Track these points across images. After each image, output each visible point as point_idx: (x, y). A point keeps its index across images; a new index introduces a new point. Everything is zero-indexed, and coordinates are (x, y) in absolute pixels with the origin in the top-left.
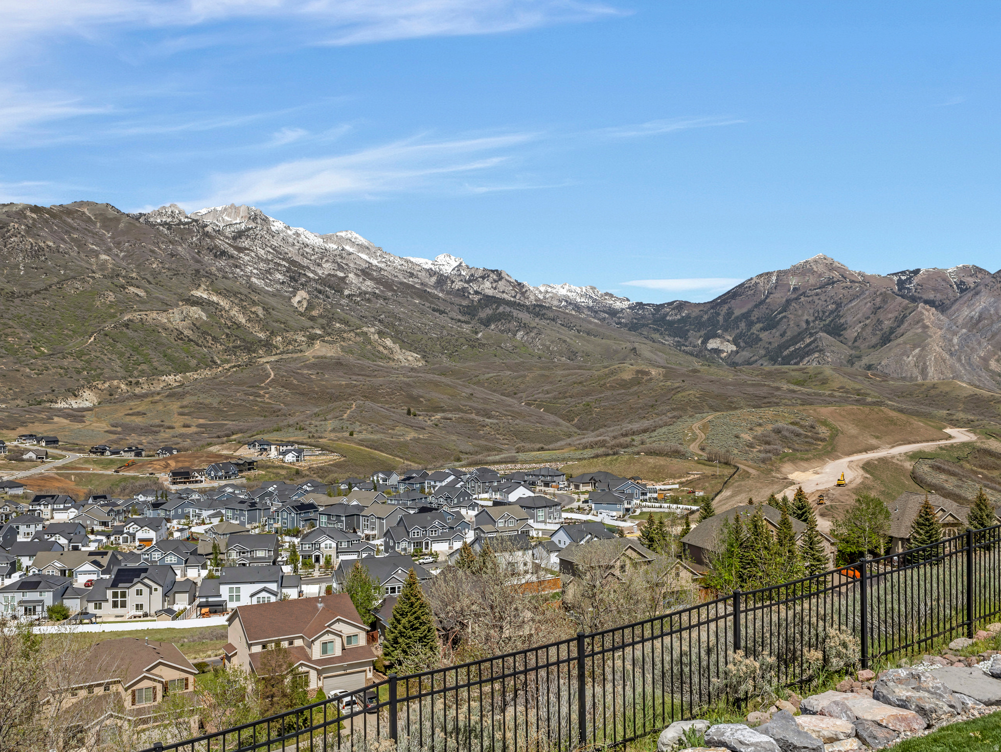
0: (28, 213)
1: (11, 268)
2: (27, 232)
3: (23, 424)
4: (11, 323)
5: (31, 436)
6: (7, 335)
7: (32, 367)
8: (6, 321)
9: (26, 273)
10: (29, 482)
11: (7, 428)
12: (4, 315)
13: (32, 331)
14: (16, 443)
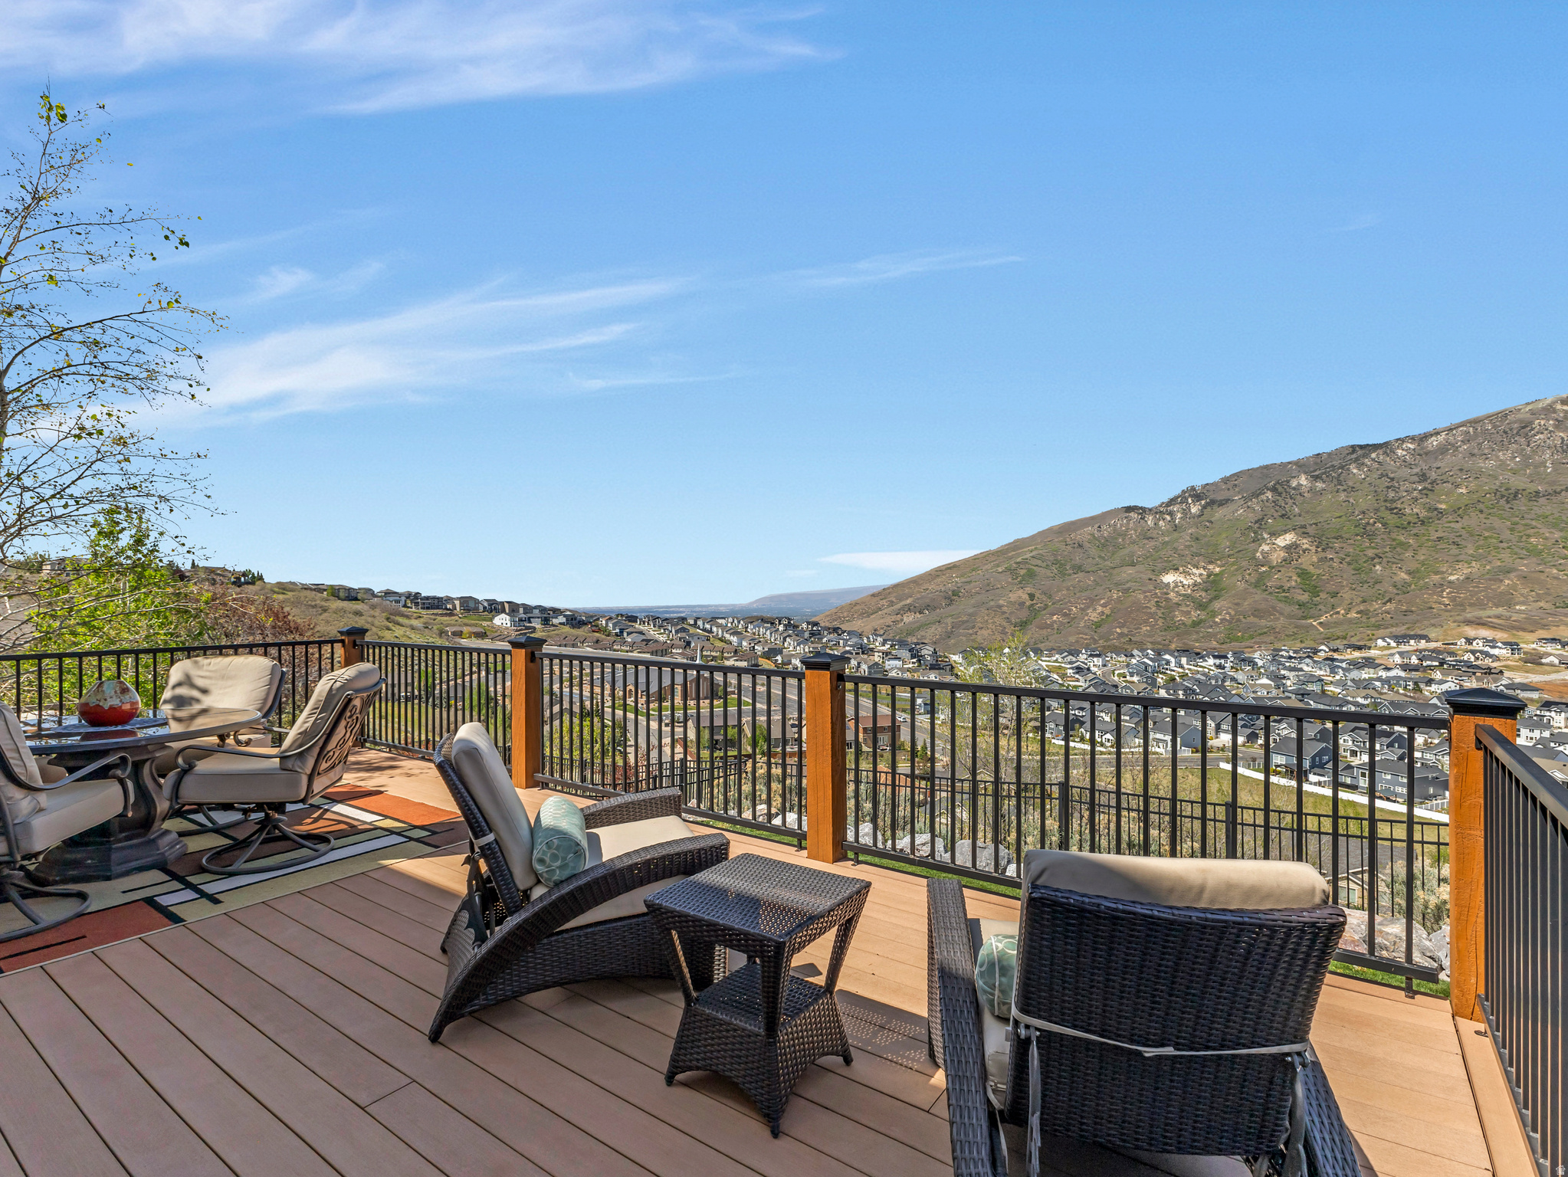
0: (1559, 407)
1: (1536, 467)
2: (1557, 427)
3: (1545, 627)
4: (1534, 523)
5: (1554, 640)
6: (1529, 536)
7: (1561, 568)
8: (1529, 522)
9: (1555, 470)
10: (1547, 687)
11: (1524, 630)
12: (1526, 516)
13: (1561, 530)
14: (1534, 646)
